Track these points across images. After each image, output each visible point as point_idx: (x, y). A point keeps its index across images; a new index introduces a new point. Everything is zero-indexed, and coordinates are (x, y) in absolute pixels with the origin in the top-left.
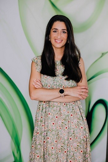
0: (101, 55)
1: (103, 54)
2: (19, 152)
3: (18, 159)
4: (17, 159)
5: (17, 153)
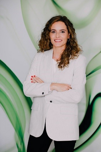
5: (21, 144)
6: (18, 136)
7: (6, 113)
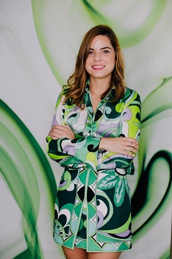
0: (161, 82)
1: (165, 80)
2: (34, 235)
3: (33, 245)
4: (31, 246)
5: (32, 236)
6: (27, 222)
7: (7, 185)
